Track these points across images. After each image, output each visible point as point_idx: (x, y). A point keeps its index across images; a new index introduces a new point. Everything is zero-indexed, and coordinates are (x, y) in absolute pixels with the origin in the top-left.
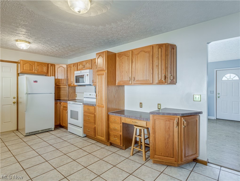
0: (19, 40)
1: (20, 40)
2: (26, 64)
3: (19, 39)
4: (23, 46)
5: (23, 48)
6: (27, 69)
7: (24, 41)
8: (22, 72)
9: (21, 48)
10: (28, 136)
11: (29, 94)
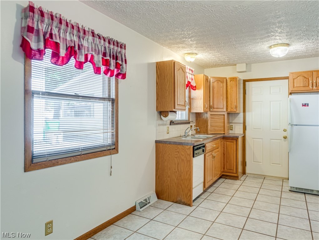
0: (272, 46)
1: (274, 45)
2: (298, 78)
3: (272, 44)
4: (279, 52)
5: (278, 56)
6: (299, 86)
7: (279, 45)
8: (291, 91)
9: (277, 57)
10: (293, 192)
11: (296, 125)
